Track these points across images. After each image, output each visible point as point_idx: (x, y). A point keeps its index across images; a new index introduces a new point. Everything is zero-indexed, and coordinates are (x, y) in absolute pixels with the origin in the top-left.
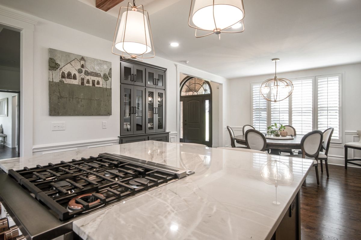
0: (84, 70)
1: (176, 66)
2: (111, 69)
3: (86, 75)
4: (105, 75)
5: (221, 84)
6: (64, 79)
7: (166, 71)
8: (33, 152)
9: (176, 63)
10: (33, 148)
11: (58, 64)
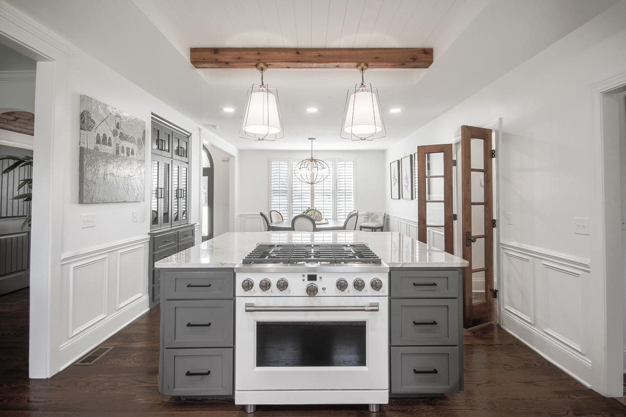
0: (119, 131)
1: (200, 130)
2: (145, 131)
3: (121, 139)
4: (139, 139)
5: (233, 157)
6: (98, 145)
7: (189, 136)
8: (62, 265)
9: (201, 127)
10: (62, 258)
11: (93, 120)
